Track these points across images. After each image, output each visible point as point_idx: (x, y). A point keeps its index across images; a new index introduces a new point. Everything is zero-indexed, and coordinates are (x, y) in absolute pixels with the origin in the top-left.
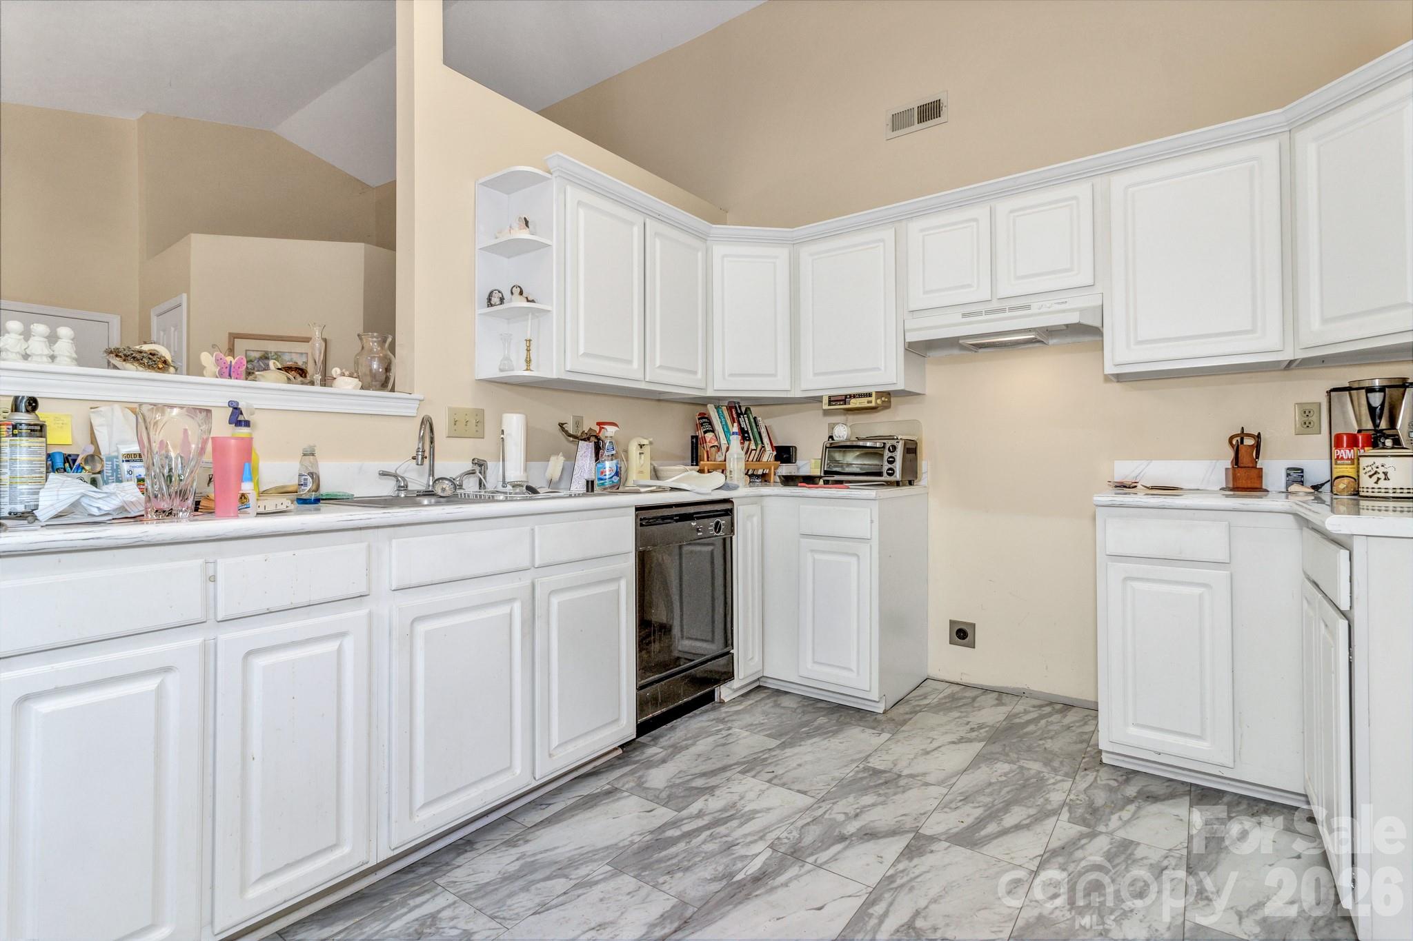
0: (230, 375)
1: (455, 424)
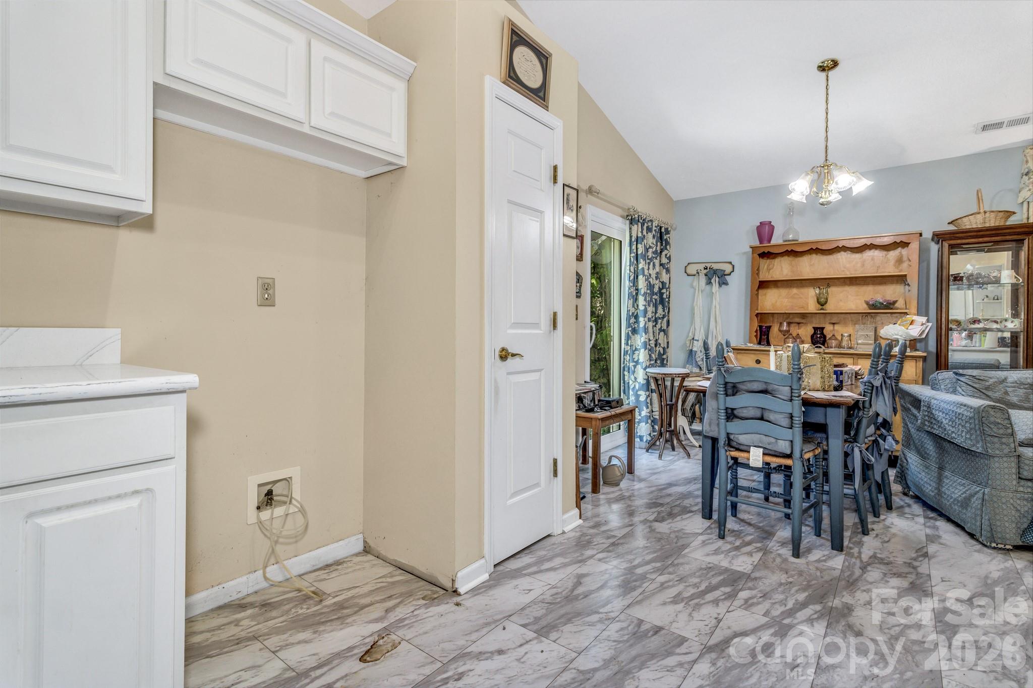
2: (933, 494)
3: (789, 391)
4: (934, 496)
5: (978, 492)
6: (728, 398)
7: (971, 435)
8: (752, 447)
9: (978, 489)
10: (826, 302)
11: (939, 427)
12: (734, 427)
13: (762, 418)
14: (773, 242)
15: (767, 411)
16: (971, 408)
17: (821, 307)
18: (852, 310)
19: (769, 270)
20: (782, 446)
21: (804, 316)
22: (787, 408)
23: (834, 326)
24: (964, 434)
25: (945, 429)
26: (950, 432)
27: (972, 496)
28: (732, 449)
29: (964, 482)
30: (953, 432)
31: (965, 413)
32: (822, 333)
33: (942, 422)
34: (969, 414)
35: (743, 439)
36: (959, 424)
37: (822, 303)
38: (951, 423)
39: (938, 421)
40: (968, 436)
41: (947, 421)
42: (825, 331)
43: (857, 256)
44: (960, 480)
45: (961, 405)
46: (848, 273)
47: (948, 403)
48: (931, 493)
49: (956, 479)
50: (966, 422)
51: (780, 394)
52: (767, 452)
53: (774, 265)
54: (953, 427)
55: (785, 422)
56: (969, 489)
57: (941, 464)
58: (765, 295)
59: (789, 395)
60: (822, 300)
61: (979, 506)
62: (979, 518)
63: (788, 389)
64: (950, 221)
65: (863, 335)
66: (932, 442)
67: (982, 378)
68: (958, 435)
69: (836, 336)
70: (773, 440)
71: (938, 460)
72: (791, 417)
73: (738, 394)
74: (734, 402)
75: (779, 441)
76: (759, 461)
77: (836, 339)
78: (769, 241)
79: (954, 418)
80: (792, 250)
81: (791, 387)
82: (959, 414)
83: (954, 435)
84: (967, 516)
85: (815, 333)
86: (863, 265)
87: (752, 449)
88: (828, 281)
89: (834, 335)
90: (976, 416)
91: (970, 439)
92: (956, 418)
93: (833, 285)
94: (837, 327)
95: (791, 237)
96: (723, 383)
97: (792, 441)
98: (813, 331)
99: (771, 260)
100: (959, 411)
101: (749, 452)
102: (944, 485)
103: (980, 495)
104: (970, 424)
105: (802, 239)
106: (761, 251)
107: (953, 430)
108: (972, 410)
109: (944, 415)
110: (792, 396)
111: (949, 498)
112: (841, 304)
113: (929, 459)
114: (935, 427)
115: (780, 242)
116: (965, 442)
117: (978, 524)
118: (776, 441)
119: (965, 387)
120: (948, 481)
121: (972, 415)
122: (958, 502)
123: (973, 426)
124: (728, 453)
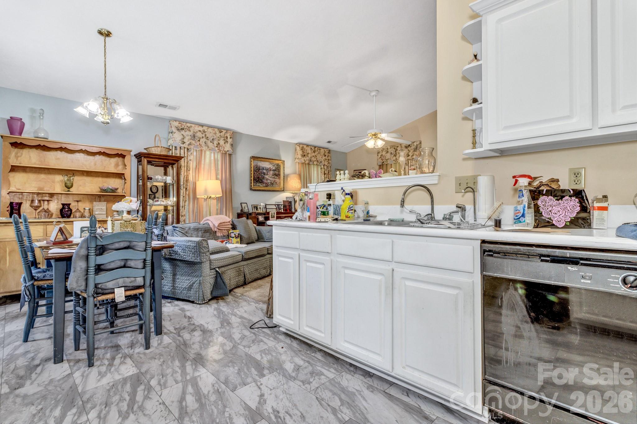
0: (376, 177)
1: (460, 185)
2: (170, 290)
3: (145, 245)
4: (171, 291)
5: (197, 280)
6: (98, 257)
7: (195, 254)
8: (115, 289)
9: (197, 279)
10: (72, 186)
11: (176, 254)
12: (102, 278)
13: (124, 266)
14: (24, 135)
15: (129, 260)
16: (195, 242)
17: (67, 189)
18: (88, 192)
19: (17, 157)
20: (139, 281)
21: (52, 195)
22: (142, 256)
23: (78, 203)
24: (191, 255)
25: (180, 255)
26: (182, 255)
27: (194, 283)
28: (100, 295)
29: (188, 278)
30: (184, 255)
31: (192, 245)
32: (69, 208)
33: (178, 252)
34: (194, 245)
35: (110, 285)
36: (189, 250)
37: (68, 187)
38: (183, 251)
39: (175, 251)
40: (193, 255)
41: (181, 250)
42: (71, 207)
43: (91, 158)
44: (186, 278)
45: (189, 241)
46: (85, 168)
47: (182, 241)
48: (168, 290)
49: (184, 278)
50: (192, 249)
51: (139, 248)
52: (126, 288)
53: (22, 154)
54: (184, 253)
55: (140, 265)
56: (192, 280)
57: (174, 273)
58: (14, 177)
59: (145, 247)
60: (69, 185)
61: (198, 287)
62: (198, 293)
63: (144, 244)
64: (146, 148)
65: (99, 209)
66: (168, 264)
67: (184, 228)
68: (188, 256)
69: (80, 209)
70: (133, 279)
71: (172, 272)
72: (145, 260)
73: (105, 253)
74: (101, 260)
75: (136, 279)
76: (122, 296)
77: (80, 212)
78: (20, 134)
79: (185, 248)
80: (44, 146)
81: (146, 242)
82: (188, 246)
83: (185, 256)
84: (192, 295)
85: (63, 208)
86: (95, 164)
87: (116, 290)
88: (74, 172)
89: (78, 209)
90: (198, 245)
91: (194, 257)
92: (186, 248)
93: (77, 175)
94: (80, 204)
95: (42, 135)
96: (95, 246)
97: (144, 277)
98: (61, 206)
99: (19, 150)
100: (187, 244)
101: (114, 293)
102: (177, 283)
103: (198, 282)
104: (194, 249)
105: (50, 139)
106: (13, 141)
107: (185, 254)
108: (195, 243)
109: (179, 248)
110: (146, 247)
111: (180, 289)
112: (81, 188)
113: (165, 272)
114: (173, 254)
115: (31, 136)
116: (192, 259)
117: (197, 295)
118: (135, 280)
119: (179, 233)
120: (179, 280)
121: (195, 245)
122: (186, 288)
123: (196, 250)
124: (95, 299)
